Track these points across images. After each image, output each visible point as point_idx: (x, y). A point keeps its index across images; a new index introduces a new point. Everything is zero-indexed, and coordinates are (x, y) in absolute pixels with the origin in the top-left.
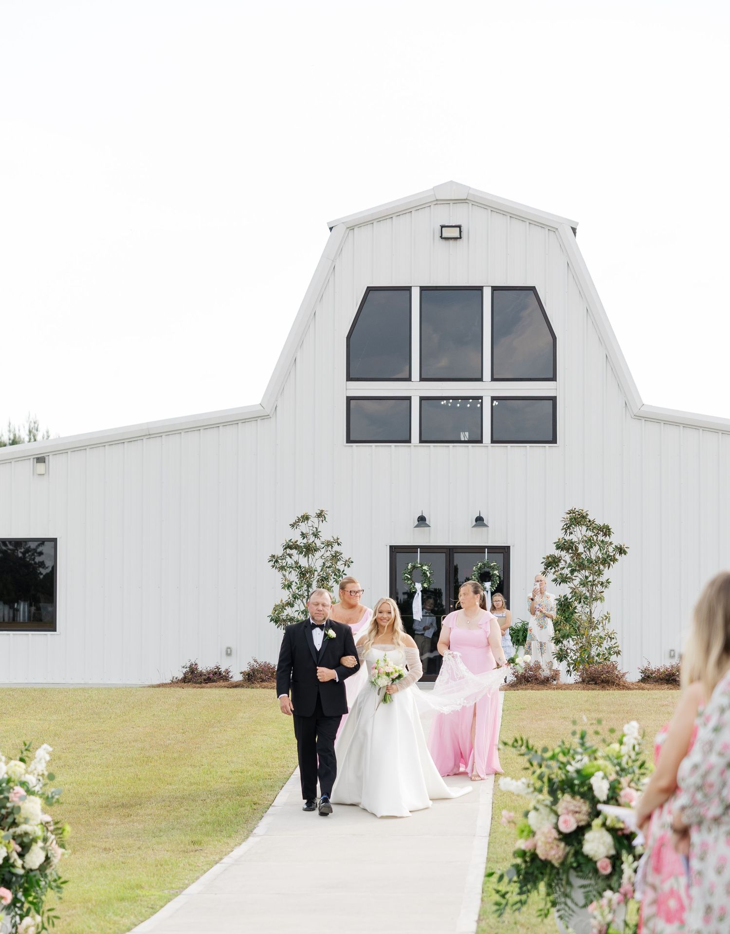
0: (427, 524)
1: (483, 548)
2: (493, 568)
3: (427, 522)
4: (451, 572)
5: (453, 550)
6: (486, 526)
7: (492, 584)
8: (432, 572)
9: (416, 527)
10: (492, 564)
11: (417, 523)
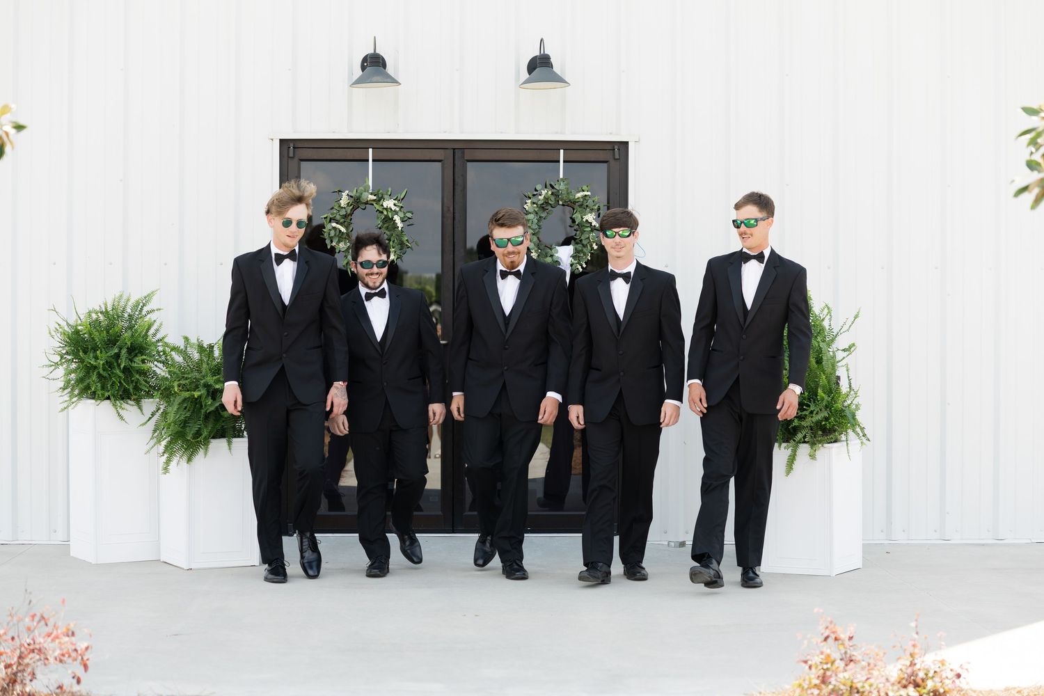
0: (388, 76)
1: (554, 145)
2: (583, 205)
3: (390, 69)
4: (457, 215)
5: (463, 153)
6: (558, 79)
7: (576, 251)
8: (409, 215)
9: (359, 81)
10: (580, 195)
11: (358, 72)
